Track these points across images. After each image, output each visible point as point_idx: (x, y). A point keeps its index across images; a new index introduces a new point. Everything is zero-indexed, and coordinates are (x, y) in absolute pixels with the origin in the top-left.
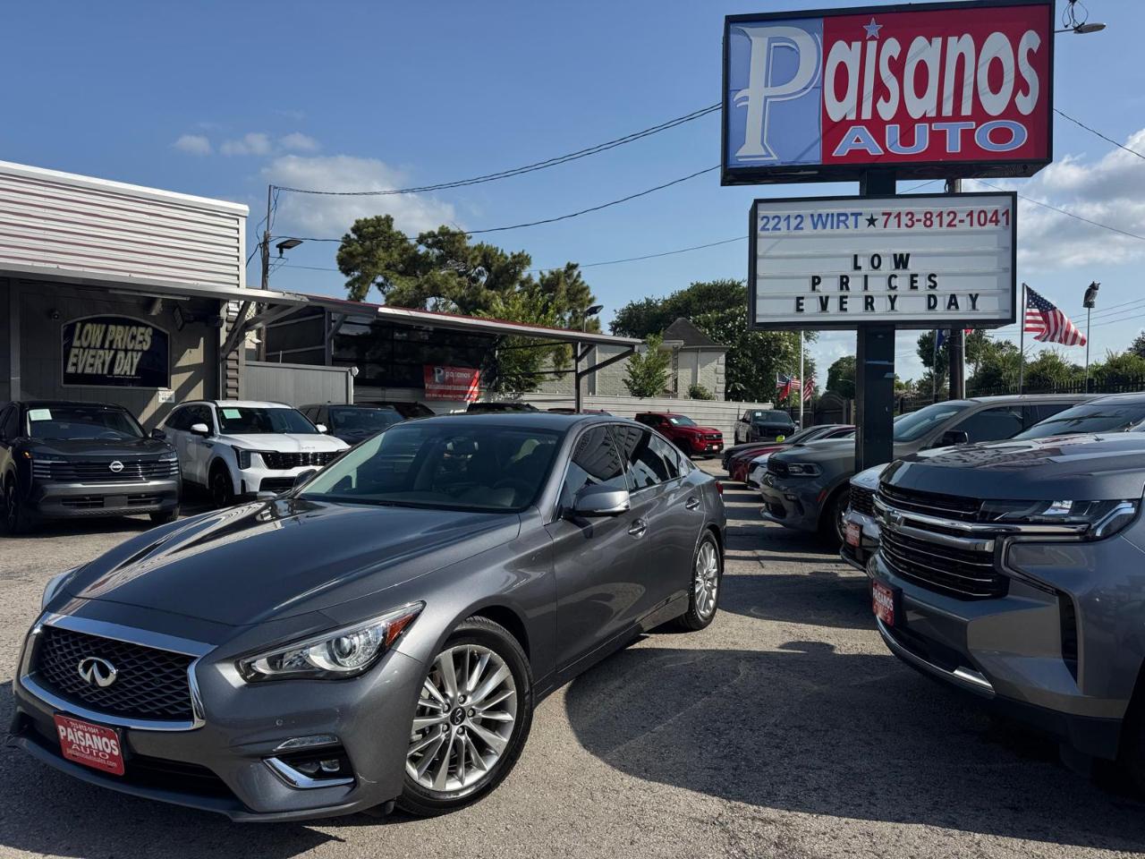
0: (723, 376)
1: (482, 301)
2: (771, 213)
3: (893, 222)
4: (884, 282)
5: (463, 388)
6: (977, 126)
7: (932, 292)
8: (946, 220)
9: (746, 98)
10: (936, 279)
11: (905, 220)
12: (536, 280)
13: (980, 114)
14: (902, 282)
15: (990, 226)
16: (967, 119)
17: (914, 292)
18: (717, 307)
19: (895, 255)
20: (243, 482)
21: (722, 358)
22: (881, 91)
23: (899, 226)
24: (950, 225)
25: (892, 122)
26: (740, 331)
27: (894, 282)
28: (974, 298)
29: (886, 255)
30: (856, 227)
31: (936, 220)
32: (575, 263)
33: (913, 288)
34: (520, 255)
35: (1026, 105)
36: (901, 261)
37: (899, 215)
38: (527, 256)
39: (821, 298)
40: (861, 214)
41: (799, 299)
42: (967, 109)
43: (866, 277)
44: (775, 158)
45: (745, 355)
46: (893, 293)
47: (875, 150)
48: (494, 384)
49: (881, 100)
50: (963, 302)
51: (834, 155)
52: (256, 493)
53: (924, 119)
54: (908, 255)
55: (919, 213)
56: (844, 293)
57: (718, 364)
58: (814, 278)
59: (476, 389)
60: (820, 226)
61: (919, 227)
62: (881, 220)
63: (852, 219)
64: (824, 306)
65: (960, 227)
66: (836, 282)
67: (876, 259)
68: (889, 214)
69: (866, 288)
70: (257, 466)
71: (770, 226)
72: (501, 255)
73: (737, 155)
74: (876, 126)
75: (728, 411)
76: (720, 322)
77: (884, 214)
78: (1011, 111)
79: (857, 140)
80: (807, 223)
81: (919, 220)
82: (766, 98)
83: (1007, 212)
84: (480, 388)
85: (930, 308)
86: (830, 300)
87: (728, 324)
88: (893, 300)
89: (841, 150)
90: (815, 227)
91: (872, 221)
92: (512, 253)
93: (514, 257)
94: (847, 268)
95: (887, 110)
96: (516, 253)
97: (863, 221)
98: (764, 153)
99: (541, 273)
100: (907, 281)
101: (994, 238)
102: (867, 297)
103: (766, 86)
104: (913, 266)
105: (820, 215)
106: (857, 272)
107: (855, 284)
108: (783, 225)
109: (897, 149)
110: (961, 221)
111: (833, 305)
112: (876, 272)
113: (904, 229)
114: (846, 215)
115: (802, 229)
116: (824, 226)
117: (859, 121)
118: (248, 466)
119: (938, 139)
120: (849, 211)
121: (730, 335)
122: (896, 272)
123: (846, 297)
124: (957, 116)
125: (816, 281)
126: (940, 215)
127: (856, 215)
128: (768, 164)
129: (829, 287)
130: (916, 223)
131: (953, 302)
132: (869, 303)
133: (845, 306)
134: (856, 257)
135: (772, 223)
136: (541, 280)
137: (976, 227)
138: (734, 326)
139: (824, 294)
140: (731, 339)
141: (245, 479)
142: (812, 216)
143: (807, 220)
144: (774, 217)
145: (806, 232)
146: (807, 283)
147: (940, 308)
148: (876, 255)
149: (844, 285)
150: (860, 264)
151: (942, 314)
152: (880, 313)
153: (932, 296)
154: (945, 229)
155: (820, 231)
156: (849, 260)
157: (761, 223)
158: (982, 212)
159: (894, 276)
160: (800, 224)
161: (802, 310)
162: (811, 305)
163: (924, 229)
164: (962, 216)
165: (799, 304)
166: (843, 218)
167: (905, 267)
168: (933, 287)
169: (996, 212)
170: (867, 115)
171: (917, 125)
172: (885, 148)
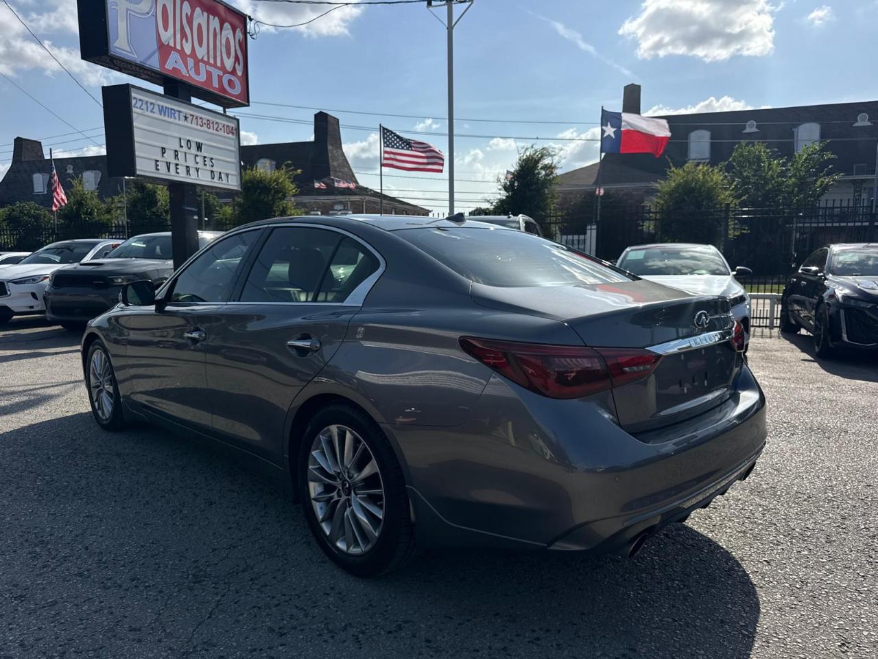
2: (137, 96)
3: (195, 121)
4: (193, 157)
6: (223, 75)
7: (212, 169)
8: (216, 126)
9: (116, 4)
10: (213, 161)
11: (199, 121)
13: (223, 68)
14: (200, 160)
15: (230, 135)
16: (219, 68)
17: (205, 167)
19: (197, 143)
22: (184, 35)
23: (197, 125)
24: (216, 130)
25: (190, 56)
27: (197, 159)
28: (227, 175)
29: (193, 142)
30: (179, 119)
31: (211, 125)
33: (205, 165)
35: (239, 71)
37: (197, 118)
39: (167, 163)
41: (157, 161)
43: (185, 153)
44: (135, 56)
46: (197, 166)
47: (184, 72)
49: (184, 40)
50: (224, 177)
51: (166, 66)
53: (202, 60)
54: (202, 144)
55: (204, 119)
56: (177, 162)
58: (163, 148)
60: (163, 114)
61: (205, 128)
62: (190, 118)
63: (177, 113)
64: (169, 170)
65: (221, 133)
66: (172, 154)
67: (189, 143)
68: (193, 116)
71: (138, 105)
73: (115, 45)
77: (191, 115)
80: (156, 109)
81: (205, 124)
82: (128, 10)
83: (236, 130)
85: (213, 178)
86: (171, 165)
88: (197, 170)
89: (169, 65)
90: (160, 114)
91: (186, 118)
94: (177, 148)
97: (182, 115)
98: (130, 51)
100: (202, 161)
101: (233, 142)
102: (187, 167)
104: (204, 151)
105: (162, 107)
106: (181, 149)
107: (181, 156)
108: (144, 107)
109: (193, 74)
110: (221, 129)
111: (172, 168)
112: (189, 151)
113: (199, 127)
114: (174, 110)
115: (154, 112)
116: (165, 115)
117: (175, 49)
119: (209, 74)
120: (176, 108)
122: (198, 153)
123: (178, 165)
125: (163, 150)
126: (213, 123)
127: (180, 112)
128: (132, 60)
129: (169, 156)
131: (220, 178)
132: (188, 172)
133: (178, 171)
134: (180, 139)
135: (139, 104)
137: (226, 134)
139: (168, 161)
142: (159, 106)
143: (156, 107)
144: (140, 100)
145: (154, 115)
146: (159, 151)
147: (216, 179)
148: (189, 141)
149: (176, 156)
150: (182, 144)
151: (216, 183)
152: (192, 179)
153: (212, 171)
154: (215, 132)
155: (161, 117)
156: (178, 140)
157: (133, 102)
158: (228, 126)
159: (196, 156)
160: (153, 109)
161: (158, 170)
162: (163, 167)
163: (207, 129)
164: (221, 126)
165: (157, 165)
166: (173, 112)
167: (201, 151)
168: (212, 166)
169: (232, 128)
170: (179, 47)
171: (200, 64)
172: (188, 72)
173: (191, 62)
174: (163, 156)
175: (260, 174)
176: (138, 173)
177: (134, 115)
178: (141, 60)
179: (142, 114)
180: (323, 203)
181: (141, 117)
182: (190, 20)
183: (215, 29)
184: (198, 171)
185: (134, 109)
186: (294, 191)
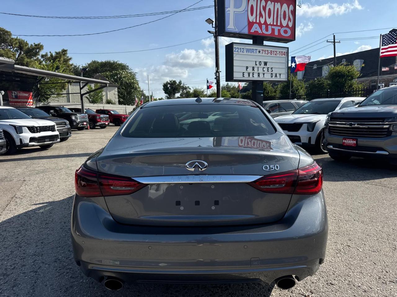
0: (117, 96)
1: (25, 63)
2: (236, 47)
4: (262, 69)
5: (25, 100)
6: (281, 28)
7: (272, 73)
8: (275, 53)
9: (229, 11)
10: (273, 69)
11: (266, 52)
12: (49, 55)
13: (281, 26)
14: (265, 69)
15: (283, 56)
16: (279, 26)
17: (268, 72)
18: (108, 70)
19: (264, 62)
20: (21, 139)
21: (116, 89)
22: (261, 15)
23: (265, 54)
24: (275, 55)
25: (263, 24)
26: (120, 79)
27: (264, 69)
28: (280, 74)
29: (262, 62)
30: (256, 53)
31: (273, 53)
32: (66, 49)
33: (268, 71)
34: (39, 45)
35: (290, 25)
36: (266, 64)
37: (265, 51)
38: (42, 45)
39: (248, 73)
40: (257, 50)
41: (244, 73)
42: (279, 24)
43: (258, 67)
44: (237, 30)
45: (123, 89)
46: (264, 72)
47: (260, 31)
48: (38, 98)
49: (261, 17)
50: (278, 75)
51: (251, 31)
52: (28, 143)
53: (270, 25)
54: (267, 62)
55: (269, 51)
56: (253, 72)
57: (115, 91)
58: (247, 67)
59: (31, 101)
60: (248, 52)
61: (269, 55)
62: (261, 52)
63: (255, 50)
64: (249, 76)
65: (278, 55)
66: (251, 69)
67: (260, 63)
68: (263, 50)
69: (258, 71)
70: (25, 132)
71: (236, 50)
72: (26, 43)
73: (228, 28)
74: (260, 24)
75: (123, 109)
76: (112, 76)
77: (262, 50)
78: (287, 26)
79: (255, 28)
80: (245, 51)
81: (269, 53)
82: (234, 12)
83: (287, 52)
84: (33, 100)
85: (272, 77)
87: (115, 77)
89: (252, 30)
90: (247, 52)
91: (259, 52)
92: (34, 44)
93: (36, 45)
94: (254, 65)
95: (262, 21)
96: (37, 43)
97: (257, 51)
98: (234, 28)
99: (50, 52)
100: (267, 69)
101: (285, 59)
102: (258, 73)
103: (234, 8)
104: (268, 65)
105: (248, 49)
106: (256, 66)
107: (256, 69)
108: (239, 51)
109: (264, 32)
110: (278, 54)
111: (251, 75)
112: (260, 66)
113: (266, 55)
114: (253, 49)
115: (244, 52)
116: (249, 52)
117: (256, 23)
118: (22, 132)
119: (273, 30)
121: (116, 81)
122: (265, 67)
123: (254, 73)
124: (277, 25)
125: (247, 68)
126: (274, 52)
127: (256, 50)
128: (235, 32)
129: (250, 70)
130: (269, 54)
131: (276, 76)
132: (259, 75)
133: (254, 76)
134: (256, 62)
136: (52, 55)
137: (281, 56)
138: (117, 77)
139: (249, 72)
140: (117, 82)
141: (21, 138)
142: (246, 49)
143: (245, 50)
144: (237, 48)
145: (245, 53)
146: (245, 68)
147: (274, 77)
148: (260, 62)
149: (253, 69)
150: (257, 64)
151: (274, 79)
152: (261, 78)
153: (272, 74)
154: (274, 55)
155: (248, 53)
156: (255, 62)
157: (234, 50)
158: (282, 52)
159: (264, 68)
160: (243, 51)
161: (244, 76)
162: (246, 75)
163: (270, 55)
164: (278, 52)
165: (243, 74)
166: (253, 50)
167: (266, 65)
168: (272, 71)
169: (285, 52)
170: (258, 21)
171: (269, 26)
172: (262, 31)
173: (264, 27)
174: (247, 70)
175: (340, 69)
176: (234, 79)
177: (234, 55)
178: (239, 31)
179: (238, 54)
180: (387, 79)
181: (237, 55)
182: (264, 8)
183: (278, 9)
184: (264, 74)
185: (234, 52)
186: (358, 75)
